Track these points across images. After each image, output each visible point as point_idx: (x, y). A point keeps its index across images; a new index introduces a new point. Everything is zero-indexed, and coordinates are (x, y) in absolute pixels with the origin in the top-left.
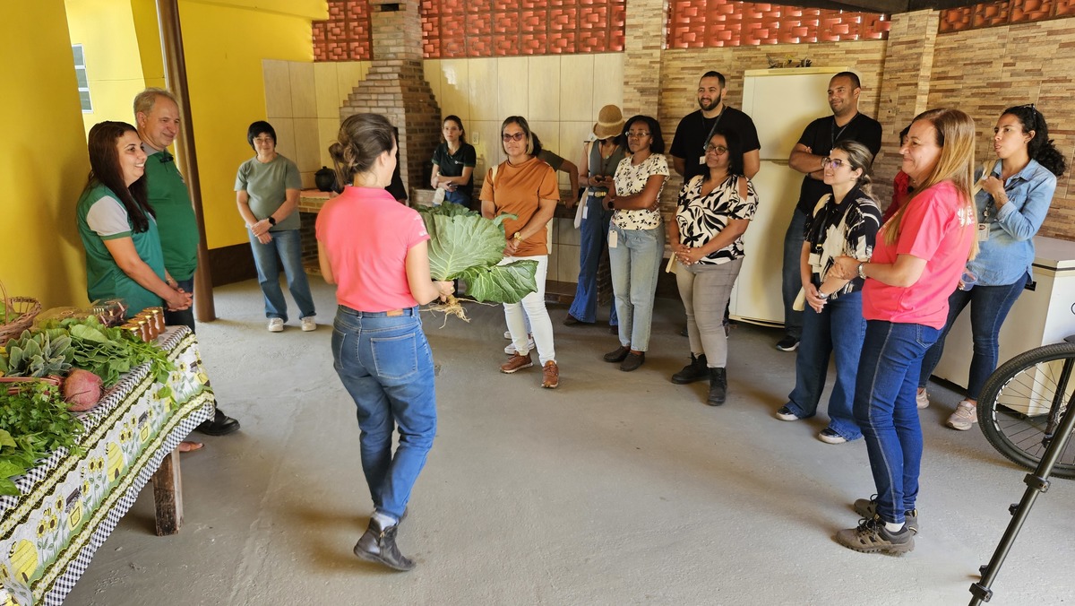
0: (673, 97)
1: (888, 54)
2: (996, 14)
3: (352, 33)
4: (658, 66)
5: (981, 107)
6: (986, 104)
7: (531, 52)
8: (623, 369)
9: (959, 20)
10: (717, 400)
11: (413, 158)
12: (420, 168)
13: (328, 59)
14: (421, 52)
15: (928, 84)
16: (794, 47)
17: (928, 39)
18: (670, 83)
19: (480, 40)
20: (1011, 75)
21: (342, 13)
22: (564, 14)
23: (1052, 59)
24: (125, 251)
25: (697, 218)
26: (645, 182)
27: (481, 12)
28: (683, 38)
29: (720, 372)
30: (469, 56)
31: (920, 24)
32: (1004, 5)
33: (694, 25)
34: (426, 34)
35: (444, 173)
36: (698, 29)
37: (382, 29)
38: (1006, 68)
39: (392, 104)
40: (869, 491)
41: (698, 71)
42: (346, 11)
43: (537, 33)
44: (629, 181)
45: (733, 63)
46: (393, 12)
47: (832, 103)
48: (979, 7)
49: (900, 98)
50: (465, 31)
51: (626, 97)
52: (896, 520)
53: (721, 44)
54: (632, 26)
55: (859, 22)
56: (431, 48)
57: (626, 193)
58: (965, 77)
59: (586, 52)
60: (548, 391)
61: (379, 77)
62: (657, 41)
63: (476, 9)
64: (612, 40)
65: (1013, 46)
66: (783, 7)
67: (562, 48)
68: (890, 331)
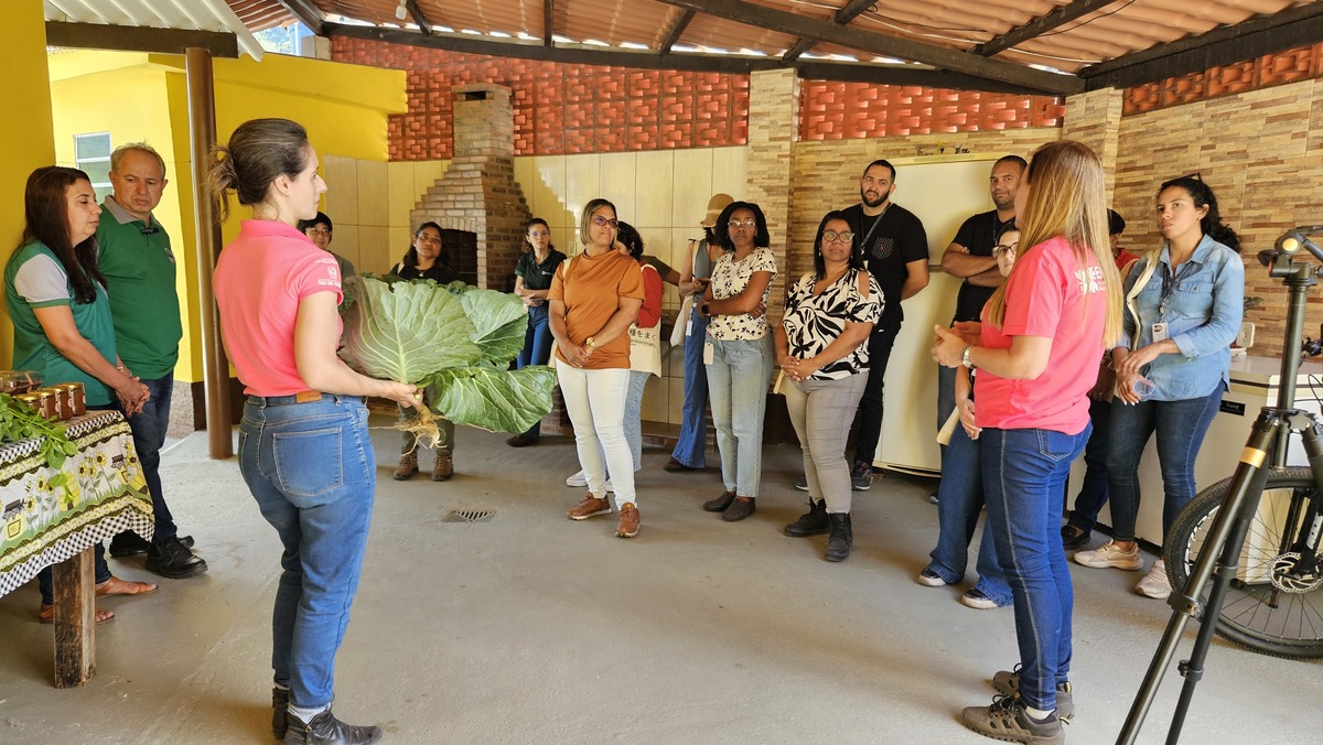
0: (807, 198)
2: (1189, 89)
3: (433, 128)
4: (788, 159)
7: (640, 146)
8: (725, 519)
9: (1146, 99)
10: (836, 554)
11: (494, 270)
12: (504, 282)
13: (405, 159)
14: (511, 148)
15: (1113, 177)
16: (952, 135)
17: (1110, 123)
18: (804, 181)
19: (581, 134)
20: (1212, 160)
21: (423, 105)
22: (678, 102)
23: (1258, 137)
24: (60, 323)
25: (807, 323)
26: (746, 281)
27: (582, 102)
28: (818, 129)
29: (842, 519)
30: (566, 153)
31: (1099, 106)
32: (1199, 77)
33: (830, 113)
34: (518, 128)
35: (529, 286)
36: (836, 118)
37: (465, 121)
38: (1204, 152)
39: (471, 205)
40: (1011, 661)
41: (836, 167)
42: (427, 102)
43: (645, 125)
44: (728, 280)
45: (874, 152)
46: (478, 102)
47: (995, 195)
48: (1169, 82)
50: (563, 124)
52: (1041, 705)
53: (864, 134)
54: (757, 115)
55: (1028, 107)
56: (523, 143)
57: (724, 294)
58: (1156, 166)
59: (704, 147)
60: (622, 540)
61: (458, 176)
62: (787, 131)
63: (577, 99)
64: (734, 132)
65: (1212, 125)
66: (937, 90)
67: (676, 141)
68: (1004, 441)
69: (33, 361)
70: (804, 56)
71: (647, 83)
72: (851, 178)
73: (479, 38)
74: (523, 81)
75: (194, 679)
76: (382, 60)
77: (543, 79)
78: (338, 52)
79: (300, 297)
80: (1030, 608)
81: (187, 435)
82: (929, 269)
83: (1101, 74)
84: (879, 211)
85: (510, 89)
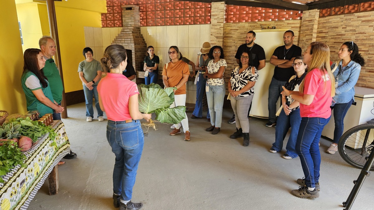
0: (228, 40)
1: (302, 25)
2: (339, 11)
3: (115, 18)
4: (223, 28)
5: (335, 43)
6: (336, 41)
7: (178, 24)
8: (212, 134)
9: (326, 13)
10: (246, 144)
11: (137, 61)
12: (140, 64)
13: (107, 27)
14: (139, 24)
15: (316, 35)
16: (270, 22)
17: (316, 19)
18: (227, 35)
19: (160, 20)
20: (345, 32)
21: (112, 11)
22: (189, 11)
23: (359, 26)
25: (237, 81)
26: (218, 69)
27: (161, 10)
28: (231, 19)
29: (247, 134)
30: (156, 26)
31: (313, 14)
32: (342, 8)
33: (235, 15)
34: (141, 18)
35: (148, 66)
36: (236, 16)
37: (126, 16)
38: (343, 29)
39: (130, 42)
40: (302, 176)
41: (236, 31)
42: (113, 10)
43: (180, 17)
44: (213, 68)
45: (249, 28)
46: (130, 11)
47: (285, 42)
48: (333, 8)
49: (306, 40)
50: (155, 17)
51: (211, 39)
52: (312, 186)
53: (244, 21)
54: (213, 15)
55: (292, 14)
56: (143, 23)
57: (212, 72)
58: (329, 32)
59: (197, 24)
60: (187, 142)
61: (125, 33)
62: (222, 20)
63: (159, 9)
64: (206, 20)
65: (346, 22)
66: (265, 8)
67: (189, 23)
68: (308, 120)
69: (33, 105)
71: (180, 5)
72: (241, 34)
74: (142, 4)
77: (149, 3)
79: (130, 96)
83: (313, 5)
84: (251, 46)
85: (139, 6)
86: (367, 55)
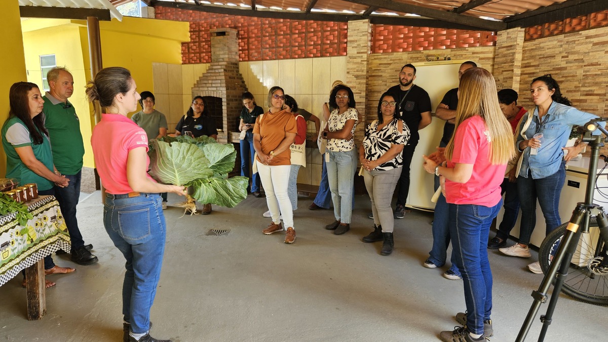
0: (375, 80)
1: (496, 54)
2: (556, 29)
3: (202, 49)
4: (366, 62)
7: (297, 56)
8: (335, 234)
9: (536, 33)
10: (386, 252)
11: (230, 115)
12: (235, 121)
13: (189, 63)
14: (237, 57)
15: (520, 70)
16: (443, 51)
17: (518, 44)
18: (373, 73)
19: (270, 51)
20: (566, 63)
21: (197, 38)
22: (314, 36)
23: (589, 52)
24: (27, 154)
26: (344, 124)
27: (270, 36)
28: (380, 48)
29: (389, 235)
30: (263, 59)
31: (513, 36)
32: (561, 23)
33: (385, 40)
34: (241, 48)
36: (388, 42)
37: (216, 46)
38: (563, 59)
39: (219, 85)
41: (388, 66)
42: (199, 37)
43: (300, 46)
44: (336, 123)
46: (222, 37)
48: (547, 25)
49: (504, 78)
50: (261, 46)
51: (348, 80)
52: (477, 332)
53: (401, 50)
54: (351, 41)
55: (479, 36)
56: (243, 55)
57: (334, 130)
58: (540, 65)
59: (326, 56)
61: (213, 71)
62: (365, 49)
63: (267, 34)
64: (340, 50)
65: (566, 46)
66: (436, 29)
67: (314, 54)
68: (457, 210)
69: (16, 171)
70: (373, 13)
71: (300, 27)
72: (396, 71)
73: (222, 7)
74: (243, 26)
75: (90, 315)
76: (178, 17)
77: (252, 25)
78: (158, 14)
79: (128, 150)
80: (471, 287)
81: (93, 192)
82: (432, 115)
83: (514, 21)
84: (408, 88)
85: (237, 30)
86: (603, 101)
